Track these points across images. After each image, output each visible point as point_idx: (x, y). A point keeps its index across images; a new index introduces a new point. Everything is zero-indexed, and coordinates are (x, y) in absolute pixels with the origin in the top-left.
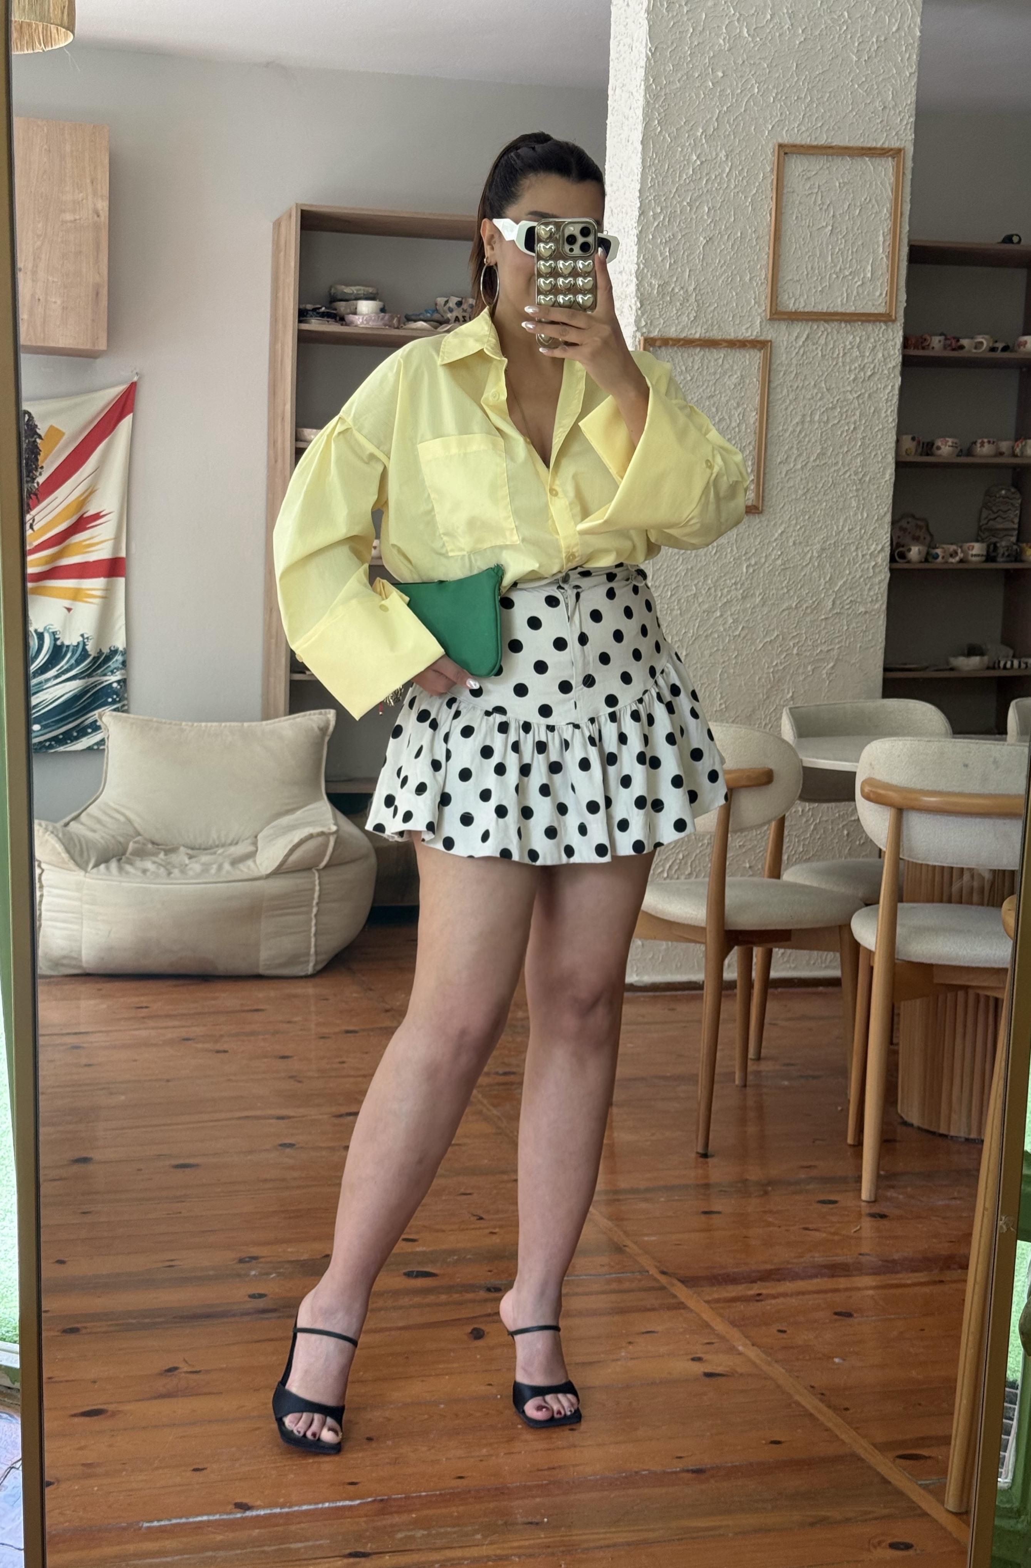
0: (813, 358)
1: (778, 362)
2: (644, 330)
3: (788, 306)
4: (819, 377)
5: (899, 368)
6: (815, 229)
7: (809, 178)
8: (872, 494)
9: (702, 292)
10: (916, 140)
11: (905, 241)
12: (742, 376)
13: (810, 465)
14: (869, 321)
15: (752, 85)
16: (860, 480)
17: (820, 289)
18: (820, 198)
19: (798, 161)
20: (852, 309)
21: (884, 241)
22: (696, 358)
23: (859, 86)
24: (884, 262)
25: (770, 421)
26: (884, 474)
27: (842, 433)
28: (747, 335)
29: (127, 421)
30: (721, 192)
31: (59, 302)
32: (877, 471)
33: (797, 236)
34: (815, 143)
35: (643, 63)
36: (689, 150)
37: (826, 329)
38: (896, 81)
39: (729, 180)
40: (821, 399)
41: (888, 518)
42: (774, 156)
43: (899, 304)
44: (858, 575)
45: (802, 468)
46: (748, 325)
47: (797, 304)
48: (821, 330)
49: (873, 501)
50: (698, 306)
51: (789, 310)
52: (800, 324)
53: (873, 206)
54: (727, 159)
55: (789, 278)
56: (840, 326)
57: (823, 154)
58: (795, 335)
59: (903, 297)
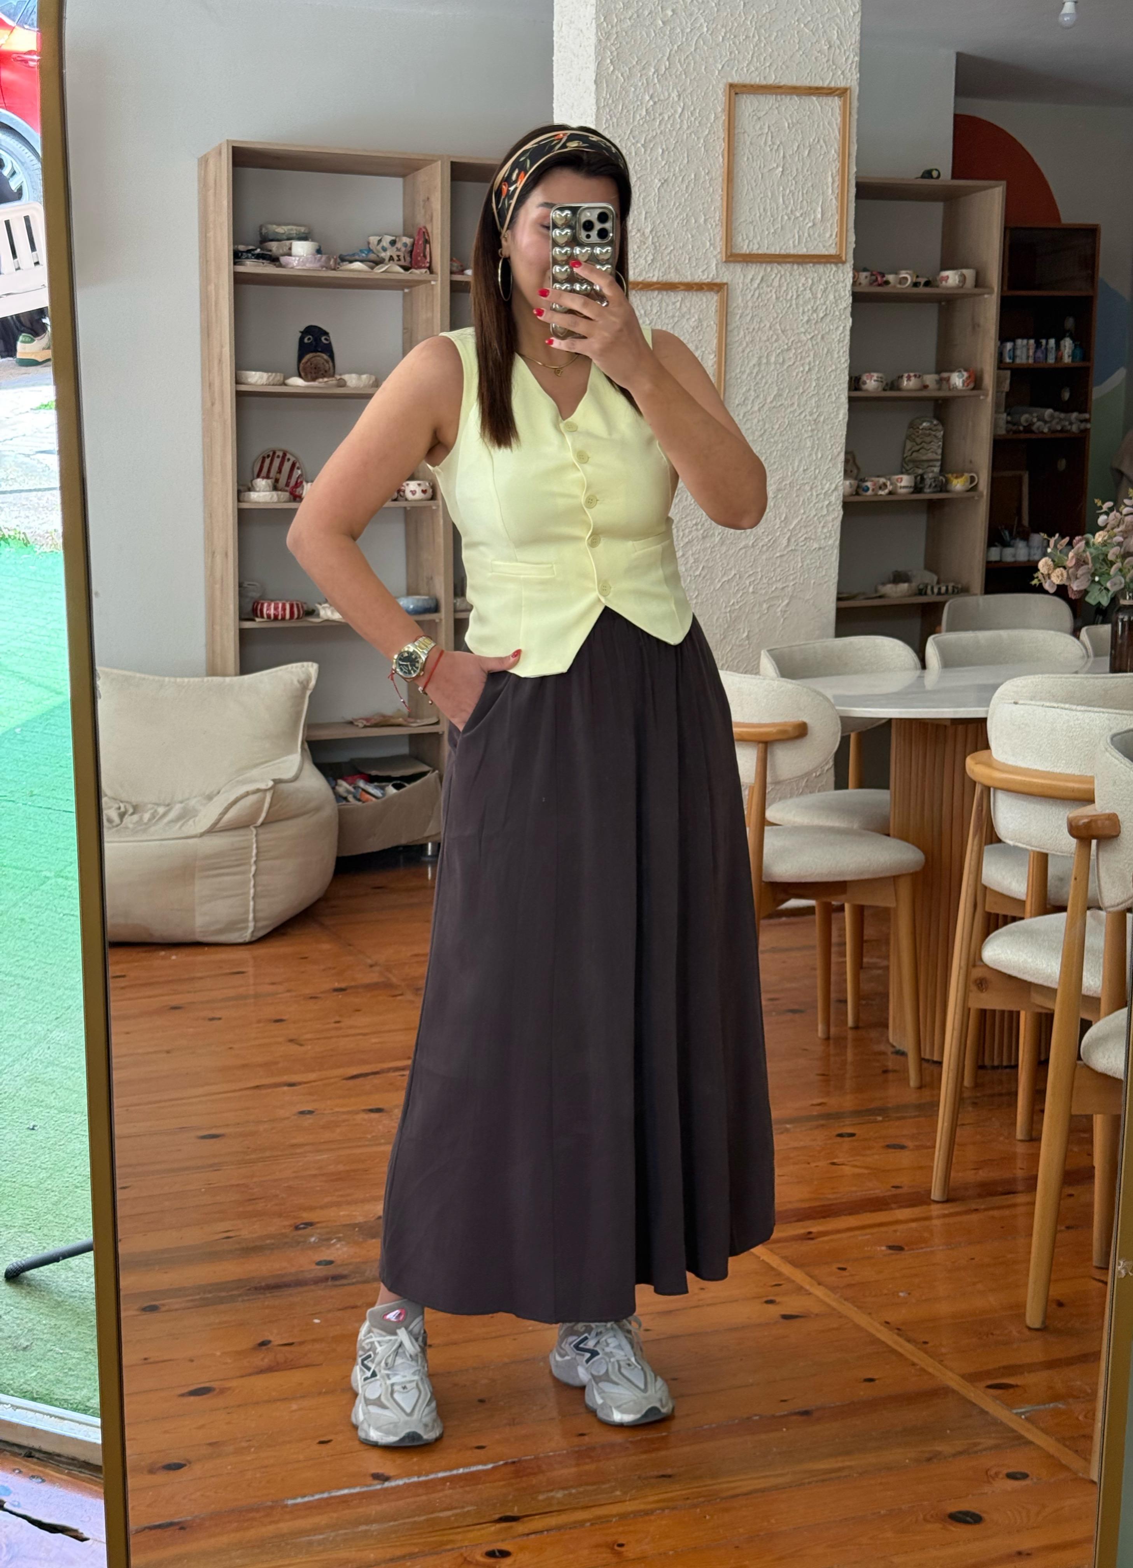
0: (768, 300)
1: (735, 305)
3: (742, 247)
4: (774, 319)
5: (849, 309)
6: (766, 170)
7: (759, 118)
8: (826, 434)
9: (659, 234)
10: (860, 78)
11: (853, 183)
12: (699, 319)
13: (766, 408)
14: (820, 263)
15: (701, 25)
16: (814, 421)
17: (772, 231)
18: (770, 138)
19: (748, 101)
20: (803, 251)
21: (833, 182)
22: (655, 302)
23: (805, 25)
24: (834, 203)
25: (728, 363)
26: (838, 414)
27: (797, 375)
28: (704, 278)
30: (674, 133)
32: (831, 410)
33: (749, 177)
34: (764, 83)
36: (642, 90)
37: (779, 272)
38: (841, 20)
39: (682, 121)
40: (776, 341)
41: (842, 457)
42: (725, 96)
43: (849, 245)
44: (813, 513)
45: (759, 410)
46: (705, 267)
47: (751, 247)
48: (775, 271)
49: (827, 441)
50: (656, 247)
51: (743, 252)
52: (754, 266)
53: (821, 147)
54: (679, 99)
55: (742, 220)
56: (793, 269)
57: (772, 94)
58: (750, 277)
59: (852, 238)
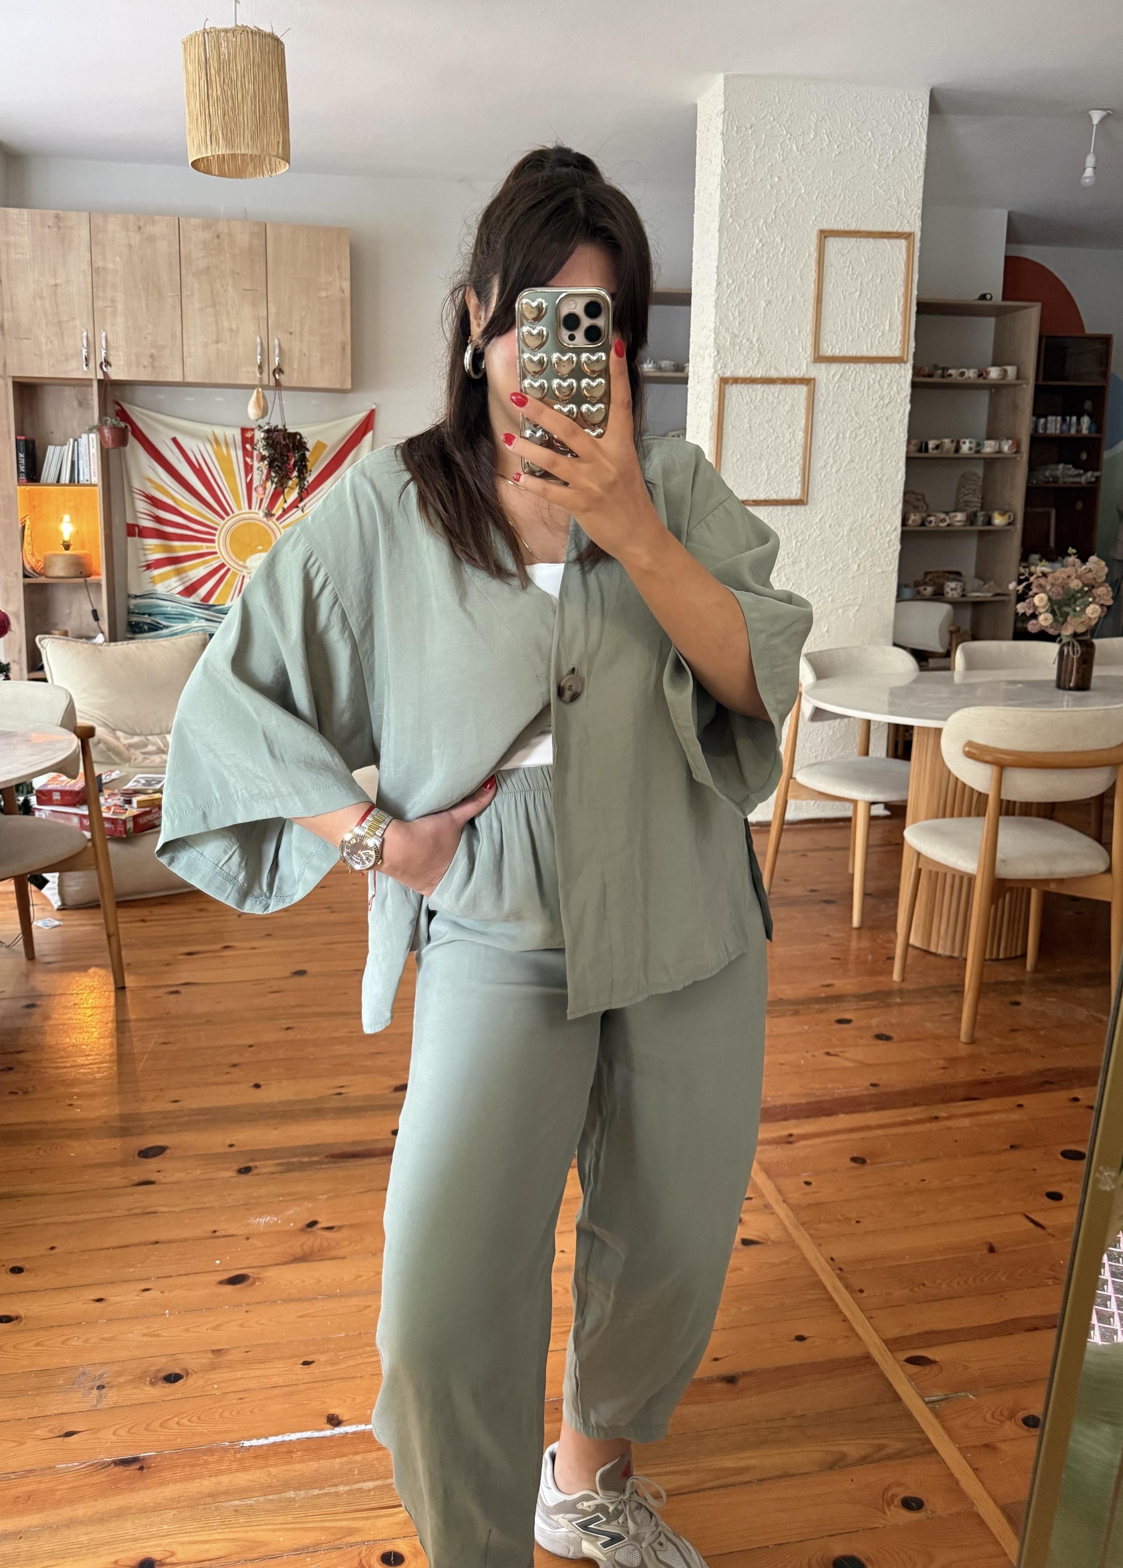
0: (845, 390)
1: (819, 394)
2: (720, 372)
3: (826, 351)
4: (850, 405)
5: (908, 396)
6: (847, 293)
7: (843, 255)
8: (887, 491)
9: (762, 343)
10: (921, 225)
11: (914, 302)
12: (791, 405)
13: (841, 470)
14: (886, 363)
15: (800, 188)
16: (880, 480)
17: (850, 339)
18: (850, 270)
19: (834, 242)
20: (874, 354)
21: (899, 302)
23: (879, 187)
24: (900, 318)
25: (812, 438)
27: (865, 445)
28: (796, 374)
29: (369, 436)
30: (776, 267)
31: (318, 355)
33: (833, 299)
34: (846, 229)
35: (719, 171)
36: (753, 235)
37: (855, 369)
38: (907, 183)
39: (783, 258)
40: (850, 421)
42: (816, 239)
43: (909, 349)
44: (876, 547)
45: (836, 472)
46: (797, 366)
47: (833, 351)
48: (852, 369)
49: (888, 495)
50: (760, 352)
51: (827, 354)
52: (836, 365)
53: (890, 276)
54: (781, 242)
55: (826, 331)
56: (865, 367)
57: (853, 237)
58: (832, 373)
59: (913, 344)
